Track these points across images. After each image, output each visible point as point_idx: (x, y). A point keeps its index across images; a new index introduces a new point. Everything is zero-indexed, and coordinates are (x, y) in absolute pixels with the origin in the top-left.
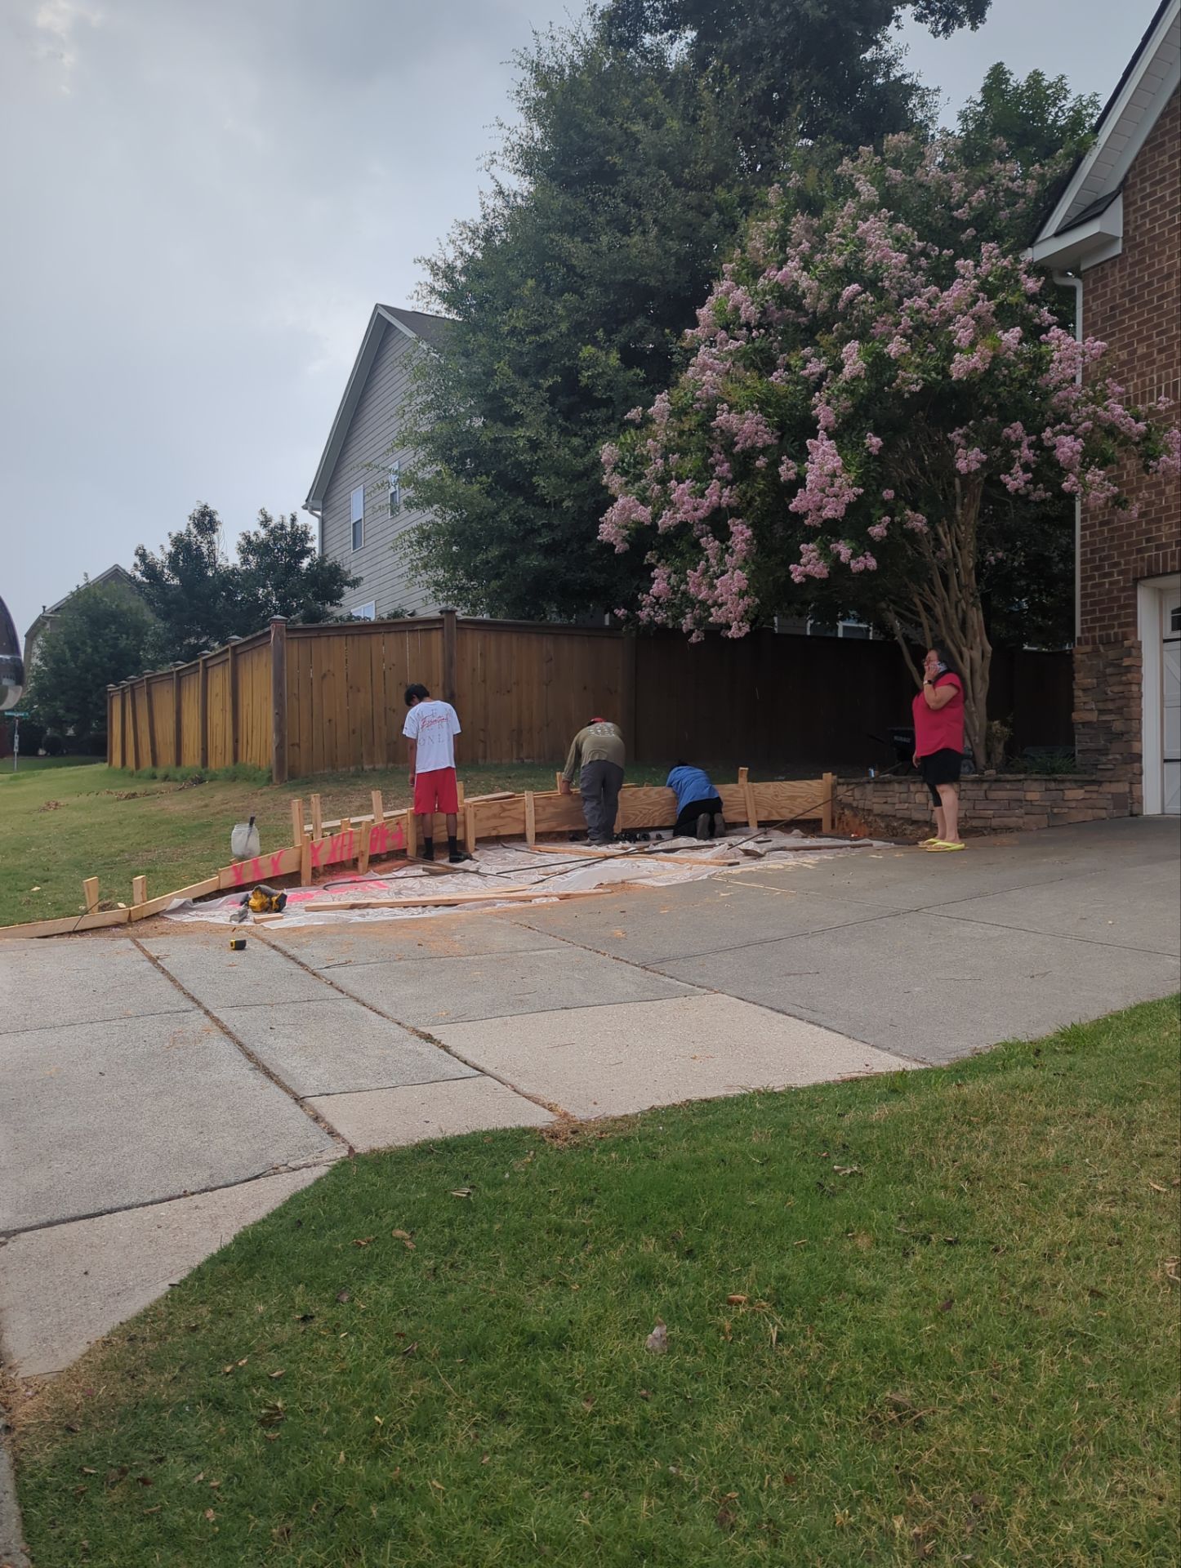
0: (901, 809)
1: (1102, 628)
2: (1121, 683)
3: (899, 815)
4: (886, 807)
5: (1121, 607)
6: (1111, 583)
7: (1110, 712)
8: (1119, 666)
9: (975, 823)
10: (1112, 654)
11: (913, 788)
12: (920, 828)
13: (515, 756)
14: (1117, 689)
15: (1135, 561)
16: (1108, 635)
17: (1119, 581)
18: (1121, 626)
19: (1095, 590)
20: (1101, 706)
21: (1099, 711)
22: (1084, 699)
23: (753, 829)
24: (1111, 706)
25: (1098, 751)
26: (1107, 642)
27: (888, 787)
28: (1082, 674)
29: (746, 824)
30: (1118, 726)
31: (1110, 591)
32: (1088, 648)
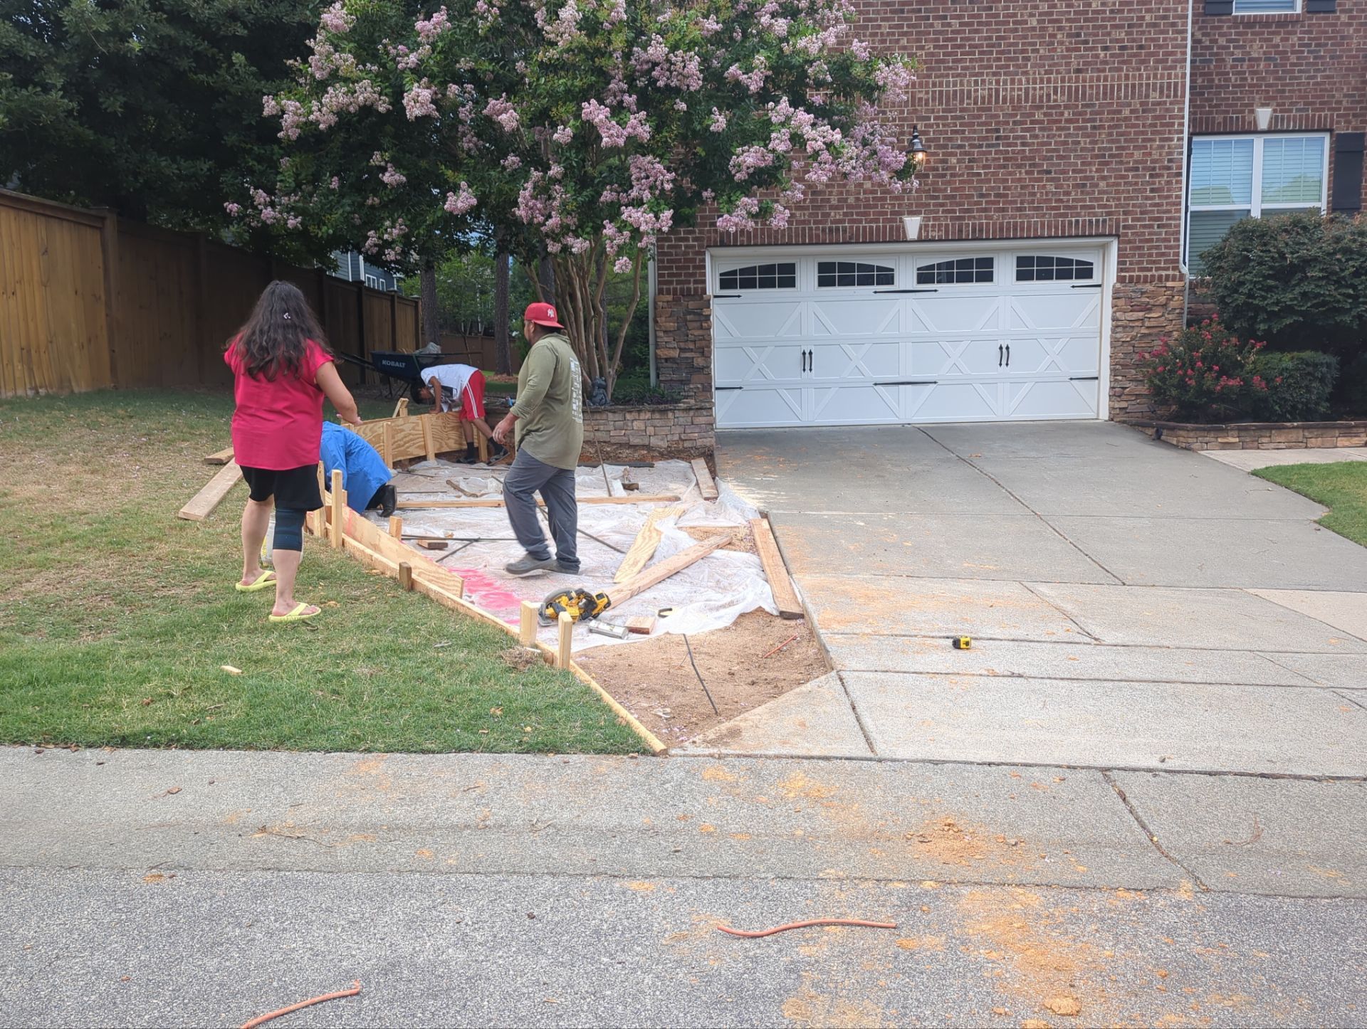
0: (617, 435)
1: (678, 282)
2: (701, 328)
3: (613, 441)
4: (598, 434)
5: (695, 267)
6: (686, 247)
7: (691, 350)
8: (700, 314)
9: (687, 444)
10: (692, 305)
11: (628, 416)
12: (636, 451)
13: (28, 386)
14: (696, 333)
15: (709, 232)
16: (689, 289)
17: (694, 246)
18: (696, 282)
19: (673, 251)
20: (682, 345)
21: (680, 349)
22: (666, 339)
23: (432, 461)
24: (691, 346)
25: (681, 382)
26: (687, 294)
27: (597, 416)
28: (663, 319)
29: (424, 458)
30: (699, 361)
31: (686, 253)
32: (670, 298)
